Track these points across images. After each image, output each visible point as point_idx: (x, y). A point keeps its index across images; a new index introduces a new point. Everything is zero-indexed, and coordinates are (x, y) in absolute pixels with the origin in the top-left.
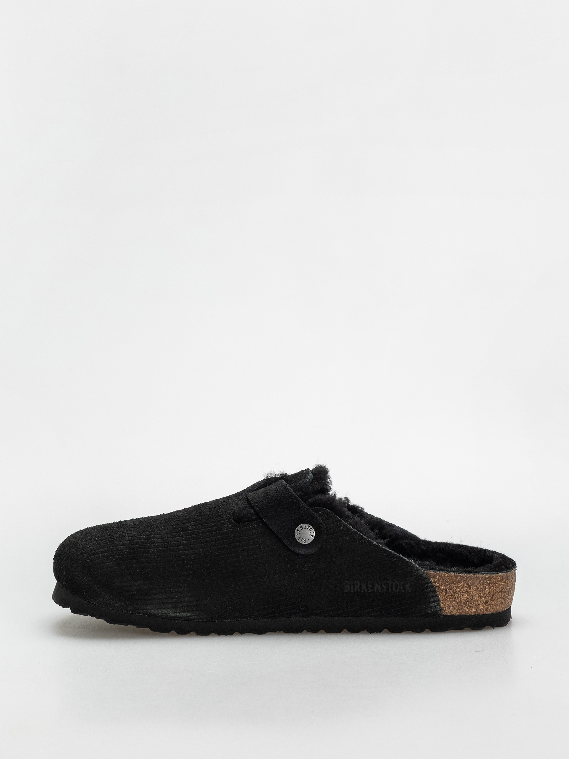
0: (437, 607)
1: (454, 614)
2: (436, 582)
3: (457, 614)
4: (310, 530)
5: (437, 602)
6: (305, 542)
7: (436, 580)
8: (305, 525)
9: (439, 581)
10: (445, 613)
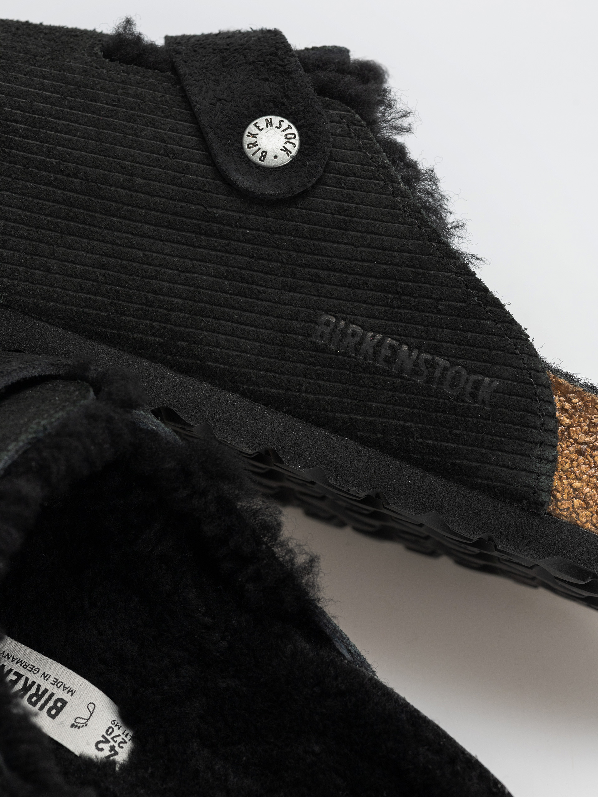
0: (543, 477)
1: (578, 522)
2: (564, 410)
3: (589, 525)
4: (289, 136)
5: (549, 466)
6: (263, 161)
7: (567, 406)
8: (283, 121)
9: (574, 414)
10: (554, 510)
